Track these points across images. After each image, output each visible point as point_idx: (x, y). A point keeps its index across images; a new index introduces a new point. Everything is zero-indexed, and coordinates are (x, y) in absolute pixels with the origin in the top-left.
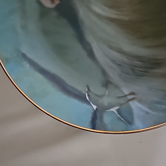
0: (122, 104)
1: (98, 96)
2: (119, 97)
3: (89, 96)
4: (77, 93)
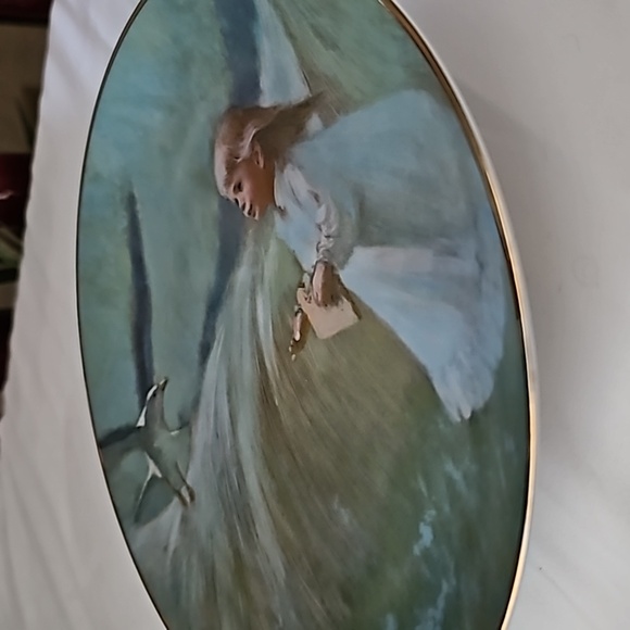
0: (169, 481)
1: (162, 418)
2: (177, 466)
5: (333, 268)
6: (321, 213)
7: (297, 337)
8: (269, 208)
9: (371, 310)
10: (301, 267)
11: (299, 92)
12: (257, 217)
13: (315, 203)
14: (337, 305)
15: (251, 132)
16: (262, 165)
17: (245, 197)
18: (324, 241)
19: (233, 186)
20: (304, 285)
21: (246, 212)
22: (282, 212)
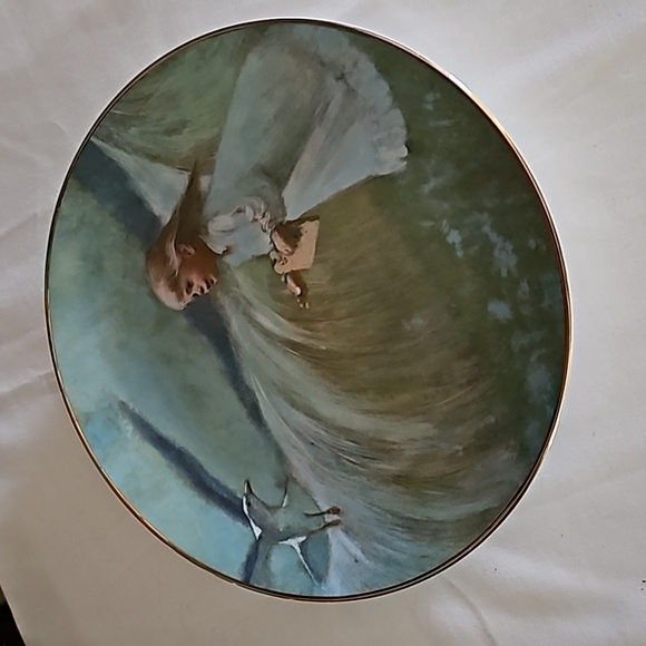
0: (313, 532)
1: (268, 508)
2: (307, 515)
3: (249, 504)
4: (225, 495)
5: (281, 223)
6: (249, 211)
7: (298, 291)
8: (218, 262)
9: (319, 205)
10: (263, 256)
11: (180, 181)
12: (215, 281)
13: (241, 215)
14: (301, 235)
15: (171, 247)
16: (193, 251)
17: (198, 283)
18: (263, 222)
19: (185, 293)
20: (275, 260)
21: (206, 291)
22: (227, 251)
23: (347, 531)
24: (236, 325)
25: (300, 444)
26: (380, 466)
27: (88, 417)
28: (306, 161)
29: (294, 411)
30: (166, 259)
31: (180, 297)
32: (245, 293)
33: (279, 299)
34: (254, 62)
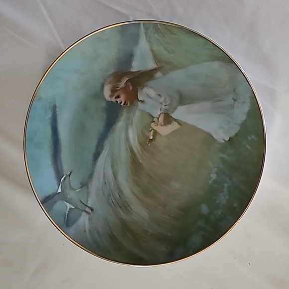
0: (78, 208)
1: (70, 186)
2: (81, 202)
3: (65, 179)
4: (60, 169)
5: (168, 114)
6: (162, 99)
7: (151, 138)
8: (135, 101)
9: (186, 123)
10: (152, 116)
11: (151, 65)
12: (128, 105)
13: (159, 97)
14: (171, 124)
15: (126, 79)
16: (131, 88)
17: (122, 99)
18: (163, 107)
19: (114, 97)
20: (154, 122)
21: (122, 104)
22: (142, 102)
23: (89, 219)
24: (120, 125)
25: (102, 179)
26: (120, 211)
27: (40, 99)
28: (196, 107)
29: (110, 168)
30: (120, 81)
31: (111, 96)
32: (134, 119)
33: (143, 133)
34: (216, 65)
